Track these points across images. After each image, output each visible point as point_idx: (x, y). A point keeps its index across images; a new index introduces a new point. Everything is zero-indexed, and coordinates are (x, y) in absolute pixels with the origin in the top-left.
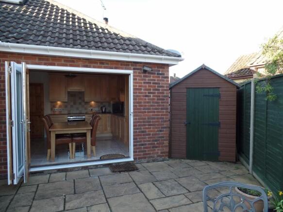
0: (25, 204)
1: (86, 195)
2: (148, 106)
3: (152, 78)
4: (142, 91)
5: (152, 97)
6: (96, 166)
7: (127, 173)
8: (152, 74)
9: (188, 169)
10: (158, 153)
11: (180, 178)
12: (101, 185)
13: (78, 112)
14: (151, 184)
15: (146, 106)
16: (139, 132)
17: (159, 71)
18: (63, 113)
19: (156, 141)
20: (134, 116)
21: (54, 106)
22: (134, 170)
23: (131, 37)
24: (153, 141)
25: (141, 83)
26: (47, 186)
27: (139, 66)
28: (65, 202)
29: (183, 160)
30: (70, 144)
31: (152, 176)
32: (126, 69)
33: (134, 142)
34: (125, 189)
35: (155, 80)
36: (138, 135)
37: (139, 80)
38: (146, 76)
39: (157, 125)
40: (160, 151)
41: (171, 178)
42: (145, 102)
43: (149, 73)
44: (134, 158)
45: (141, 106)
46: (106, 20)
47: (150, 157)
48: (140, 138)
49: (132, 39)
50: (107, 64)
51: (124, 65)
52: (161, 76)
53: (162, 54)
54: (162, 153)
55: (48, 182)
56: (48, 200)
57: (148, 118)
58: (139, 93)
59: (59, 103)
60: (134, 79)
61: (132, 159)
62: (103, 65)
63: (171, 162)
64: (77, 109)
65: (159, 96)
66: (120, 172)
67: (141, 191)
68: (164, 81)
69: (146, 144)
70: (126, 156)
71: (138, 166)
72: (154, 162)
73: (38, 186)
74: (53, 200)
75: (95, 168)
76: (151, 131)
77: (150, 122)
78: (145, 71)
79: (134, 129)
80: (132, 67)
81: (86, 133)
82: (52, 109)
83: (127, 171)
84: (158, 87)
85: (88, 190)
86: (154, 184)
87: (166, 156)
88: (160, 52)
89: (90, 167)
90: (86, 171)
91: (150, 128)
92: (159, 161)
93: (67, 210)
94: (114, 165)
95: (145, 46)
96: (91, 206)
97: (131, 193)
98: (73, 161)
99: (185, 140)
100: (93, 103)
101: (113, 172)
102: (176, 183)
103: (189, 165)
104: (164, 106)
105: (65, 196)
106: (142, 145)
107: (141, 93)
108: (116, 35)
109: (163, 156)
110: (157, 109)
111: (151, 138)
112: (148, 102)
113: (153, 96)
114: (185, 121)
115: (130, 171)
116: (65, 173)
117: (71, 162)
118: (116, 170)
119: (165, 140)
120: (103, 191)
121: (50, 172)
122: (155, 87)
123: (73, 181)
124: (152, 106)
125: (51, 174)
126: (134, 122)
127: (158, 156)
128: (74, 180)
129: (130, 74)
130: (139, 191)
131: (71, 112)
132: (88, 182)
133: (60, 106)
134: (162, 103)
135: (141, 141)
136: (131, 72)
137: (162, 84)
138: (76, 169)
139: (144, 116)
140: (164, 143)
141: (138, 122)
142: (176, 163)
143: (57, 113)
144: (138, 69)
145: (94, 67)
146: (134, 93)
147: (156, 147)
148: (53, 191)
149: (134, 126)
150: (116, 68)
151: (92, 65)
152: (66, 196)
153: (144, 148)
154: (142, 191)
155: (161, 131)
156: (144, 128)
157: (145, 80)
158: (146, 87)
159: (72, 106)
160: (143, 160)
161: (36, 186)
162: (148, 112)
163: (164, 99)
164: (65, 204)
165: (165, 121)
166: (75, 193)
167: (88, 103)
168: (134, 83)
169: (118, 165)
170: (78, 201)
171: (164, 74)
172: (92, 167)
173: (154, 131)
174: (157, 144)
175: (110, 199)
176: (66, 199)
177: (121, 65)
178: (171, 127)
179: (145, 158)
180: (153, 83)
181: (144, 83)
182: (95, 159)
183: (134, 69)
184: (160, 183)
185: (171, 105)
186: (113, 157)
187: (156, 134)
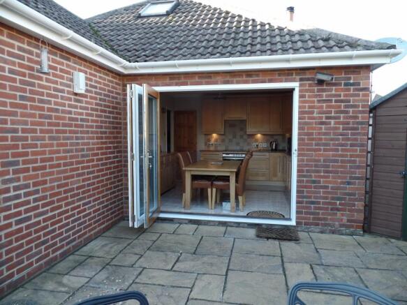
0: (137, 252)
1: (205, 259)
2: (326, 139)
3: (333, 92)
4: (315, 115)
5: (332, 125)
6: (238, 225)
7: (277, 242)
8: (335, 84)
9: (395, 257)
10: (342, 220)
11: (368, 268)
12: (232, 251)
13: (238, 148)
14: (307, 267)
15: (321, 139)
16: (307, 181)
17: (350, 79)
18: (219, 148)
19: (338, 199)
20: (299, 155)
21: (209, 140)
22: (290, 240)
23: (305, 28)
24: (333, 198)
25: (314, 102)
26: (170, 237)
27: (310, 73)
28: (177, 261)
29: (393, 240)
30: (209, 190)
31: (316, 255)
32: (287, 81)
33: (298, 197)
34: (262, 264)
35: (340, 96)
36: (306, 187)
37: (309, 97)
38: (324, 90)
39: (342, 172)
40: (345, 218)
41: (351, 265)
42: (319, 134)
43: (329, 84)
44: (297, 223)
45: (313, 139)
46: (291, 9)
47: (326, 225)
48: (307, 192)
49: (306, 31)
50: (258, 75)
51: (284, 75)
52: (352, 87)
53: (356, 47)
54: (348, 221)
55: (173, 233)
56: (162, 253)
57: (324, 161)
58: (309, 118)
59: (215, 136)
60: (301, 96)
61: (293, 223)
62: (251, 79)
63: (367, 239)
64: (238, 144)
65: (348, 123)
66: (268, 238)
67: (284, 272)
68: (358, 95)
69: (319, 203)
70: (286, 217)
71: (302, 235)
72: (333, 233)
73: (160, 235)
74: (166, 255)
75: (237, 227)
76: (330, 182)
77: (328, 166)
78: (321, 82)
79: (299, 176)
80: (298, 77)
81: (229, 177)
82: (206, 144)
83: (279, 239)
84: (346, 107)
85: (212, 254)
86: (312, 268)
87: (357, 227)
88: (353, 44)
89: (229, 224)
90: (222, 229)
91: (328, 177)
92: (342, 234)
93: (174, 271)
94: (264, 226)
95: (326, 40)
96: (204, 274)
97: (267, 271)
98: (213, 213)
99: (401, 204)
100: (259, 136)
101: (258, 236)
102: (355, 275)
103: (402, 251)
104: (356, 140)
105: (181, 254)
106: (313, 203)
107: (314, 118)
108: (281, 29)
109: (352, 226)
110: (342, 146)
111: (329, 193)
112: (325, 134)
113: (336, 123)
114: (402, 169)
115: (285, 240)
116: (196, 226)
117: (210, 213)
118: (264, 234)
119: (356, 200)
120: (230, 260)
121: (180, 222)
122: (340, 107)
123: (200, 237)
124: (332, 140)
125: (181, 224)
126: (298, 166)
127: (342, 226)
128: (202, 237)
129: (293, 89)
130: (282, 272)
131: (230, 148)
132: (217, 243)
133: (216, 140)
134: (352, 134)
135: (310, 197)
136: (294, 85)
137: (354, 101)
138: (212, 224)
139: (316, 155)
140: (354, 205)
141: (307, 165)
142: (377, 242)
143: (212, 148)
144: (308, 79)
145: (238, 82)
146: (299, 118)
147: (338, 210)
148: (171, 244)
149: (299, 171)
150: (270, 81)
151: (235, 79)
152: (183, 255)
153: (315, 208)
154: (287, 273)
155: (349, 183)
156: (316, 177)
157: (320, 96)
158: (322, 107)
159: (230, 141)
160: (313, 228)
161: (159, 235)
162: (325, 150)
163: (357, 129)
164: (175, 263)
165: (359, 167)
166: (194, 253)
167: (252, 136)
168: (300, 102)
169: (270, 228)
170: (192, 263)
171: (359, 84)
172: (232, 224)
173: (336, 183)
174: (340, 204)
175: (232, 272)
176: (180, 258)
177: (279, 75)
178: (372, 179)
179: (318, 225)
180: (336, 101)
181: (319, 101)
182: (242, 214)
183: (301, 80)
184: (324, 269)
185: (374, 138)
186: (264, 216)
187: (338, 188)
